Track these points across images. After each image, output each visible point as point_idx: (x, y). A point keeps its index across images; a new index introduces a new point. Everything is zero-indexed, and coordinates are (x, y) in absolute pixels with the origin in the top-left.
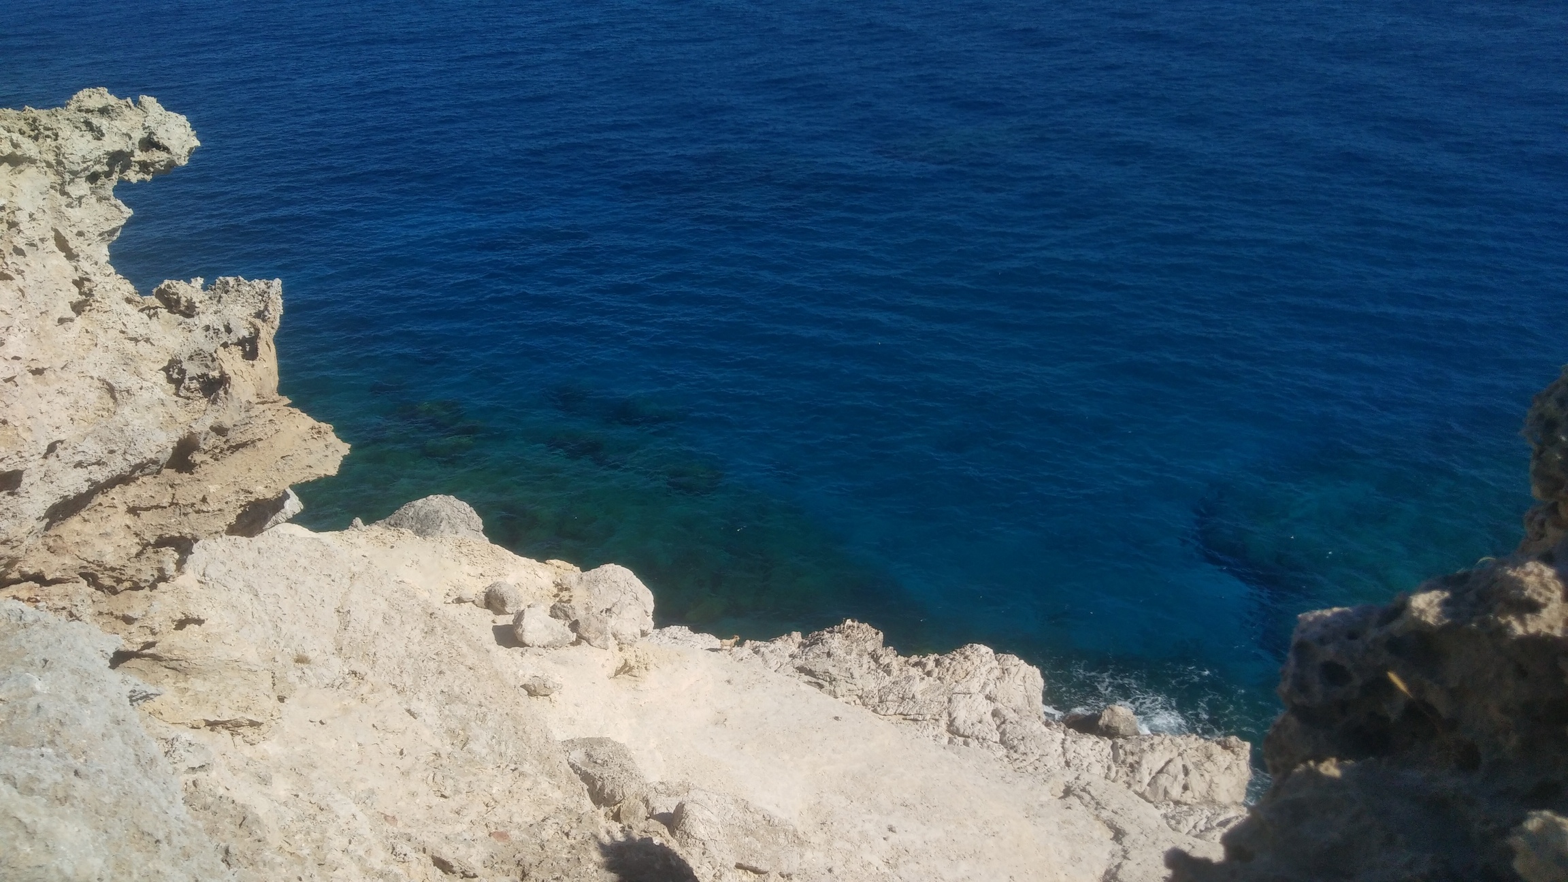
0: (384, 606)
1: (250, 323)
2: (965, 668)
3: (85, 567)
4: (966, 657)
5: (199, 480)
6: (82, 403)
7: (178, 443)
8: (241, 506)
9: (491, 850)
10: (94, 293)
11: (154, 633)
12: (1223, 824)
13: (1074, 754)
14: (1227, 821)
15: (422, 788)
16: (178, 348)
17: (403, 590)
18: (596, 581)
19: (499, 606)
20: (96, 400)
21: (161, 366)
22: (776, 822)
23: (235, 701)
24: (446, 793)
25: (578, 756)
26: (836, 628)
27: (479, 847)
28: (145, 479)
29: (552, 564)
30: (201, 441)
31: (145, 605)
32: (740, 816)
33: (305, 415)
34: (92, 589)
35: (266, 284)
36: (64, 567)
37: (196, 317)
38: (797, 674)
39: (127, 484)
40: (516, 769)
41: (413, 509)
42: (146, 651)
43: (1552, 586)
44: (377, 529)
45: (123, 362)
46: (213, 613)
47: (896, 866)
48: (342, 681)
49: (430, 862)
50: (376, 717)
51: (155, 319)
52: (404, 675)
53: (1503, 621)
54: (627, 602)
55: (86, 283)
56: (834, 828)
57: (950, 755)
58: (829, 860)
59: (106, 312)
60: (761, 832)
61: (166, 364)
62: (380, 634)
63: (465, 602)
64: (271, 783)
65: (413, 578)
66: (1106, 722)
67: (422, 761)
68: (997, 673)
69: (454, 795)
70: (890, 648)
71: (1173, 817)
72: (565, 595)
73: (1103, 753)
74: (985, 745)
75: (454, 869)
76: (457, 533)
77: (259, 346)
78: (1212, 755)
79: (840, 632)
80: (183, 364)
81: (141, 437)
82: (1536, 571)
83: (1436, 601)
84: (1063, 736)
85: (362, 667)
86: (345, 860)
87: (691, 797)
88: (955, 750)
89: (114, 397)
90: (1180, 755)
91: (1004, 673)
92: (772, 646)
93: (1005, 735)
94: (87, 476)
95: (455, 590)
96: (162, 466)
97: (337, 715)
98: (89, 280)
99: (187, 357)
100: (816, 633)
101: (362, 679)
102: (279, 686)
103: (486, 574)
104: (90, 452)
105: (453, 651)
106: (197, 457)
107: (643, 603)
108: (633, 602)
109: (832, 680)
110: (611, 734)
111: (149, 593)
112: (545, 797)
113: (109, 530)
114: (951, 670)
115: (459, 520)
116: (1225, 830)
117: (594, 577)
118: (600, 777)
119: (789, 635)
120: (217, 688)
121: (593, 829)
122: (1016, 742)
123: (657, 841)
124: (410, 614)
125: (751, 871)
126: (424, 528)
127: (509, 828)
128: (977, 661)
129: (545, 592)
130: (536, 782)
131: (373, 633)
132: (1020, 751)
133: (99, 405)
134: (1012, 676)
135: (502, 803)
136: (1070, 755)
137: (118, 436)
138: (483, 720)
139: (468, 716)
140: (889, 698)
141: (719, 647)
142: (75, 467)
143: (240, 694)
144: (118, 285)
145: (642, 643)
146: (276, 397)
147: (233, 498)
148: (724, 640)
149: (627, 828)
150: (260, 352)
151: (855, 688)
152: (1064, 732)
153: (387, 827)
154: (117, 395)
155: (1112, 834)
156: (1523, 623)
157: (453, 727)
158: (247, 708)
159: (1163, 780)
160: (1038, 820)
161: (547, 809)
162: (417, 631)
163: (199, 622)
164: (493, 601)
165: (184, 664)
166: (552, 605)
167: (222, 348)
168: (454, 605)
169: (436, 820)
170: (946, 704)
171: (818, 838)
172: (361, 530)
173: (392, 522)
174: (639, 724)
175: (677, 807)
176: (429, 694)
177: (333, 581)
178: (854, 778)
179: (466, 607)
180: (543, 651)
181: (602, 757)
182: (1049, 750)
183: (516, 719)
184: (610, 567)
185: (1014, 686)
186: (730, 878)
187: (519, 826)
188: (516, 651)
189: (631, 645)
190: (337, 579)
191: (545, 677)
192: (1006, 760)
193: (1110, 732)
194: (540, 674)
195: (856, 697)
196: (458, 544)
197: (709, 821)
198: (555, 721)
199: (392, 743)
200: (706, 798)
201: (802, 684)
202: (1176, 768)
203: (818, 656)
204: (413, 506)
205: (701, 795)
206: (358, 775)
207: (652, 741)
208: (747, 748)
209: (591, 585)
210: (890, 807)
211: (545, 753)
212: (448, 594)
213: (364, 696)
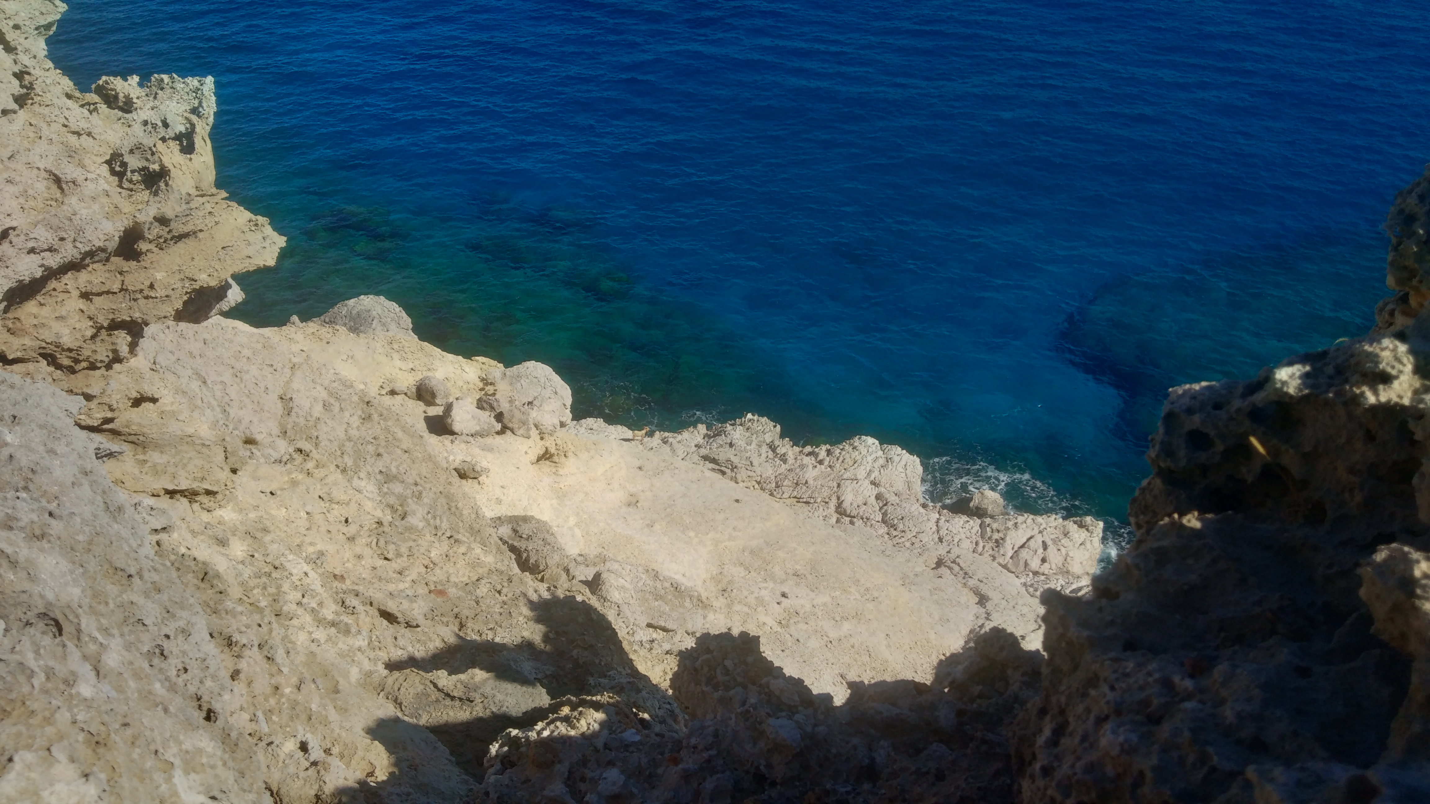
0: (324, 394)
1: (186, 118)
2: (853, 457)
3: (44, 348)
4: (854, 448)
5: (146, 268)
6: (31, 192)
7: (124, 232)
8: (187, 293)
9: (431, 605)
10: (35, 86)
11: (112, 410)
13: (947, 532)
15: (367, 552)
16: (118, 142)
17: (340, 380)
18: (518, 377)
19: (429, 399)
20: (44, 189)
21: (103, 160)
22: (683, 588)
23: (191, 472)
24: (389, 556)
25: (505, 531)
26: (738, 421)
27: (421, 602)
28: (95, 266)
29: (477, 361)
30: (146, 231)
31: (102, 384)
32: (651, 583)
33: (242, 208)
34: (52, 369)
35: (199, 81)
36: (24, 347)
37: (134, 113)
38: (702, 462)
39: (79, 271)
40: (451, 537)
41: (346, 308)
42: (106, 426)
43: (1405, 360)
44: (313, 326)
45: (67, 154)
46: (166, 392)
47: (788, 626)
48: (288, 457)
49: (377, 613)
50: (321, 489)
51: (95, 114)
52: (346, 457)
53: (1358, 391)
54: (547, 396)
55: (26, 77)
56: (733, 594)
57: (838, 532)
58: (729, 621)
59: (48, 106)
60: (669, 597)
61: (108, 157)
62: (321, 419)
63: (398, 394)
64: (228, 545)
65: (348, 371)
66: (976, 504)
67: (366, 528)
68: (882, 461)
69: (397, 557)
70: (786, 439)
71: (1032, 585)
72: (490, 389)
73: (972, 531)
74: (869, 524)
75: (399, 620)
76: (388, 331)
77: (196, 141)
78: (1068, 533)
79: (741, 425)
80: (125, 157)
81: (89, 226)
82: (1391, 346)
83: (1298, 374)
84: (937, 516)
85: (306, 446)
86: (300, 611)
87: (607, 568)
88: (842, 529)
89: (60, 188)
90: (1040, 532)
91: (888, 462)
92: (679, 437)
93: (887, 515)
94: (41, 262)
95: (388, 383)
96: (110, 254)
97: (286, 487)
98: (29, 74)
99: (128, 150)
100: (720, 425)
101: (308, 456)
102: (231, 459)
103: (416, 369)
104: (42, 239)
105: (389, 436)
106: (143, 246)
107: (562, 397)
108: (553, 396)
109: (734, 468)
110: (534, 512)
111: (105, 373)
112: (478, 561)
113: (64, 313)
114: (841, 459)
115: (389, 319)
117: (516, 373)
118: (526, 549)
119: (695, 427)
120: (174, 460)
121: (522, 588)
122: (896, 521)
123: (579, 598)
124: (348, 402)
125: (659, 629)
126: (357, 325)
127: (446, 586)
128: (864, 451)
129: (471, 386)
130: (470, 549)
131: (314, 419)
132: (899, 530)
133: (46, 195)
134: (895, 464)
135: (440, 565)
136: (943, 532)
137: (67, 224)
138: (419, 496)
139: (405, 493)
140: (785, 484)
141: (631, 437)
142: (28, 253)
143: (195, 466)
144: (58, 80)
145: (561, 433)
146: (214, 190)
147: (179, 285)
148: (636, 432)
149: (552, 588)
150: (197, 146)
151: (754, 474)
152: (939, 512)
153: (336, 584)
154: (64, 186)
155: (977, 600)
156: (1376, 393)
157: (392, 503)
158: (203, 479)
159: (1024, 554)
160: (913, 587)
161: (480, 571)
162: (355, 418)
163: (154, 400)
164: (424, 394)
165: (141, 438)
166: (478, 397)
167: (161, 142)
168: (388, 397)
169: (380, 579)
170: (835, 489)
171: (719, 603)
172: (298, 327)
173: (327, 320)
174: (559, 504)
175: (595, 575)
176: (369, 474)
177: (275, 370)
178: (752, 552)
179: (399, 398)
180: (471, 439)
181: (527, 532)
182: (924, 528)
183: (449, 498)
184: (531, 364)
185: (896, 473)
186: (642, 635)
187: (456, 585)
188: (447, 439)
189: (551, 435)
190: (279, 369)
191: (473, 463)
192: (887, 536)
193: (979, 513)
194: (468, 459)
195: (755, 483)
196: (390, 341)
197: (623, 587)
198: (484, 500)
199: (337, 513)
200: (620, 568)
201: (706, 470)
202: (1036, 543)
203: (721, 446)
204: (346, 306)
205: (616, 566)
206: (308, 540)
207: (571, 519)
208: (657, 527)
209: (514, 381)
210: (784, 576)
211: (476, 527)
212: (382, 387)
213: (310, 471)
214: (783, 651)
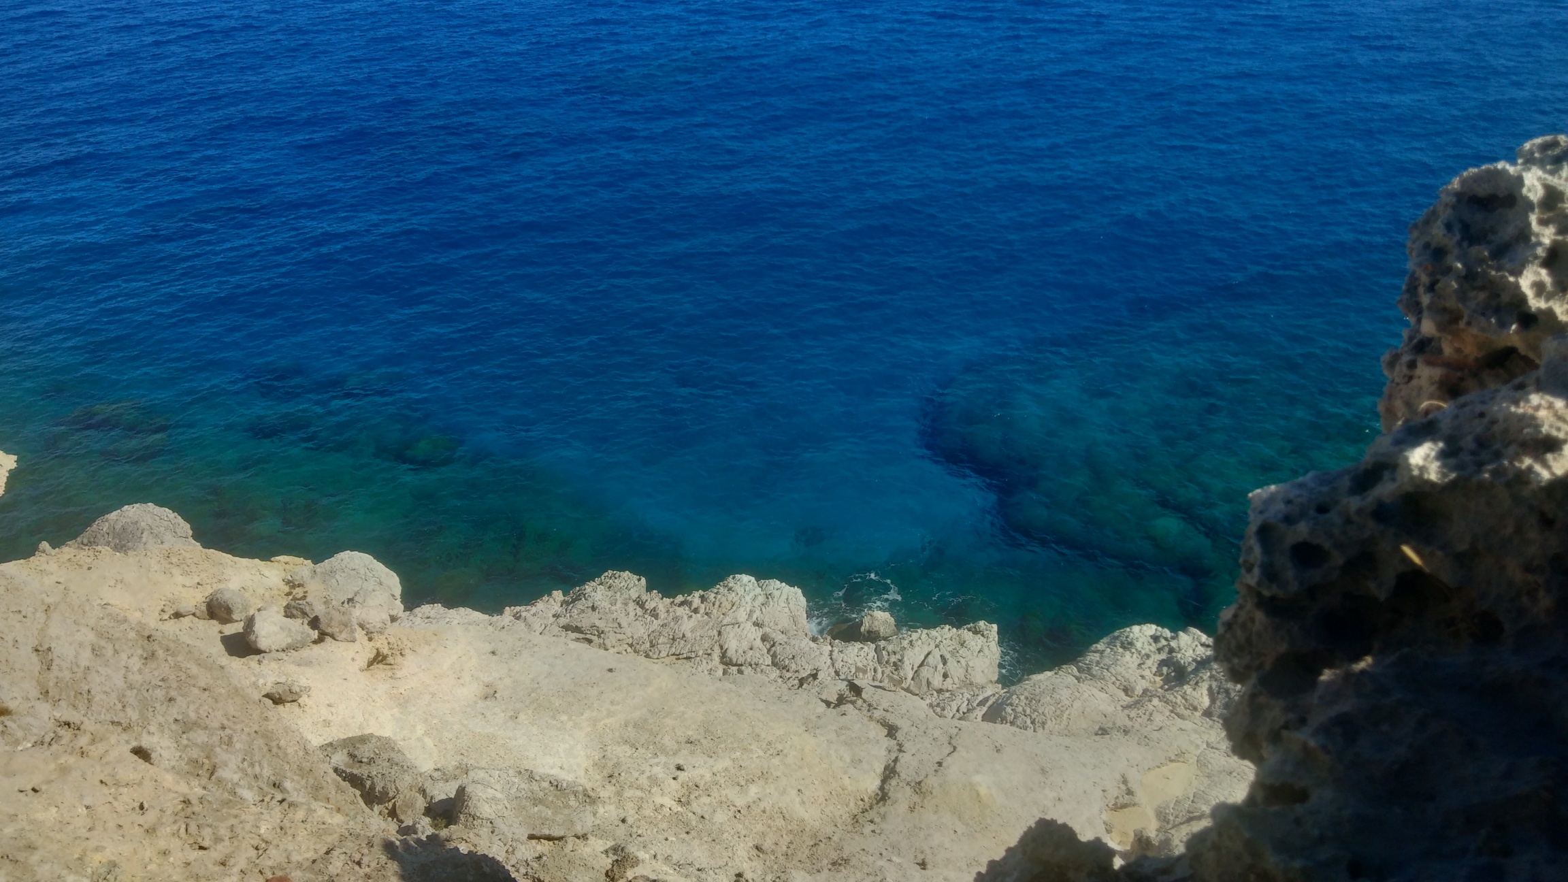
0: (91, 637)
2: (730, 599)
4: (730, 589)
12: (982, 703)
13: (842, 663)
14: (986, 700)
15: (175, 844)
17: (110, 615)
18: (332, 572)
19: (225, 615)
22: (565, 785)
24: (206, 844)
25: (340, 759)
26: (598, 580)
29: (278, 561)
32: (526, 787)
38: (564, 633)
41: (107, 524)
44: (68, 551)
47: (688, 803)
48: (52, 735)
50: (102, 771)
52: (128, 710)
53: (1522, 466)
54: (370, 589)
56: (622, 778)
57: (728, 685)
58: (621, 811)
60: (550, 799)
62: (91, 668)
63: (184, 616)
65: (120, 600)
66: (867, 628)
67: (169, 812)
68: (761, 599)
69: (215, 844)
70: (655, 591)
71: (938, 705)
72: (299, 592)
73: (868, 658)
74: (758, 670)
76: (162, 543)
78: (965, 642)
79: (601, 584)
82: (1544, 403)
83: (1433, 454)
84: (830, 648)
85: (75, 715)
87: (470, 778)
88: (731, 680)
90: (937, 646)
91: (768, 598)
92: (534, 609)
93: (776, 657)
95: (170, 605)
97: (53, 777)
100: (578, 588)
101: (79, 729)
103: (204, 583)
105: (181, 674)
107: (388, 587)
108: (377, 588)
109: (600, 633)
110: (372, 729)
112: (323, 826)
114: (717, 604)
115: (162, 529)
116: (985, 709)
117: (328, 568)
118: (368, 776)
119: (550, 595)
122: (787, 662)
124: (124, 640)
125: (544, 839)
126: (123, 542)
127: (288, 870)
128: (741, 591)
129: (276, 592)
130: (310, 811)
131: (82, 669)
132: (791, 670)
134: (775, 600)
135: (275, 842)
136: (839, 665)
138: (230, 742)
139: (210, 742)
140: (660, 641)
145: (393, 629)
151: (624, 637)
152: (830, 644)
155: (886, 732)
156: (1546, 465)
157: (195, 756)
159: (925, 673)
160: (818, 731)
161: (329, 839)
162: (135, 659)
164: (217, 611)
166: (285, 604)
168: (173, 621)
170: (716, 637)
171: (607, 792)
172: (50, 555)
173: (85, 541)
174: (402, 713)
175: (458, 791)
176: (160, 725)
177: (24, 617)
178: (635, 726)
179: (186, 621)
180: (282, 655)
181: (367, 756)
182: (819, 664)
183: (267, 736)
184: (346, 555)
185: (779, 609)
186: (524, 850)
187: (299, 865)
188: (252, 660)
189: (381, 633)
190: (29, 615)
191: (289, 682)
192: (780, 680)
193: (872, 637)
194: (282, 680)
195: (627, 646)
196: (166, 554)
197: (494, 798)
198: (308, 726)
199: (128, 797)
200: (487, 776)
201: (570, 642)
202: (935, 659)
203: (583, 611)
204: (107, 521)
205: (481, 774)
206: (92, 844)
207: (419, 727)
208: (522, 717)
209: (327, 577)
210: (676, 747)
211: (307, 766)
212: (163, 611)
213: (84, 749)
214: (687, 833)
